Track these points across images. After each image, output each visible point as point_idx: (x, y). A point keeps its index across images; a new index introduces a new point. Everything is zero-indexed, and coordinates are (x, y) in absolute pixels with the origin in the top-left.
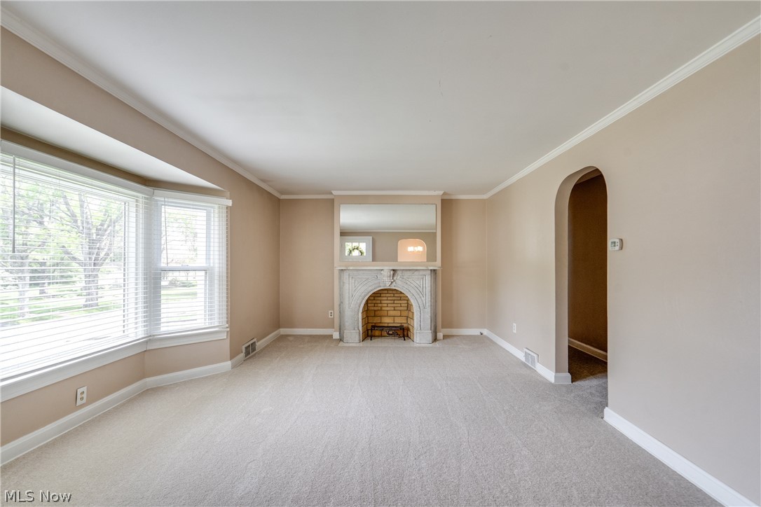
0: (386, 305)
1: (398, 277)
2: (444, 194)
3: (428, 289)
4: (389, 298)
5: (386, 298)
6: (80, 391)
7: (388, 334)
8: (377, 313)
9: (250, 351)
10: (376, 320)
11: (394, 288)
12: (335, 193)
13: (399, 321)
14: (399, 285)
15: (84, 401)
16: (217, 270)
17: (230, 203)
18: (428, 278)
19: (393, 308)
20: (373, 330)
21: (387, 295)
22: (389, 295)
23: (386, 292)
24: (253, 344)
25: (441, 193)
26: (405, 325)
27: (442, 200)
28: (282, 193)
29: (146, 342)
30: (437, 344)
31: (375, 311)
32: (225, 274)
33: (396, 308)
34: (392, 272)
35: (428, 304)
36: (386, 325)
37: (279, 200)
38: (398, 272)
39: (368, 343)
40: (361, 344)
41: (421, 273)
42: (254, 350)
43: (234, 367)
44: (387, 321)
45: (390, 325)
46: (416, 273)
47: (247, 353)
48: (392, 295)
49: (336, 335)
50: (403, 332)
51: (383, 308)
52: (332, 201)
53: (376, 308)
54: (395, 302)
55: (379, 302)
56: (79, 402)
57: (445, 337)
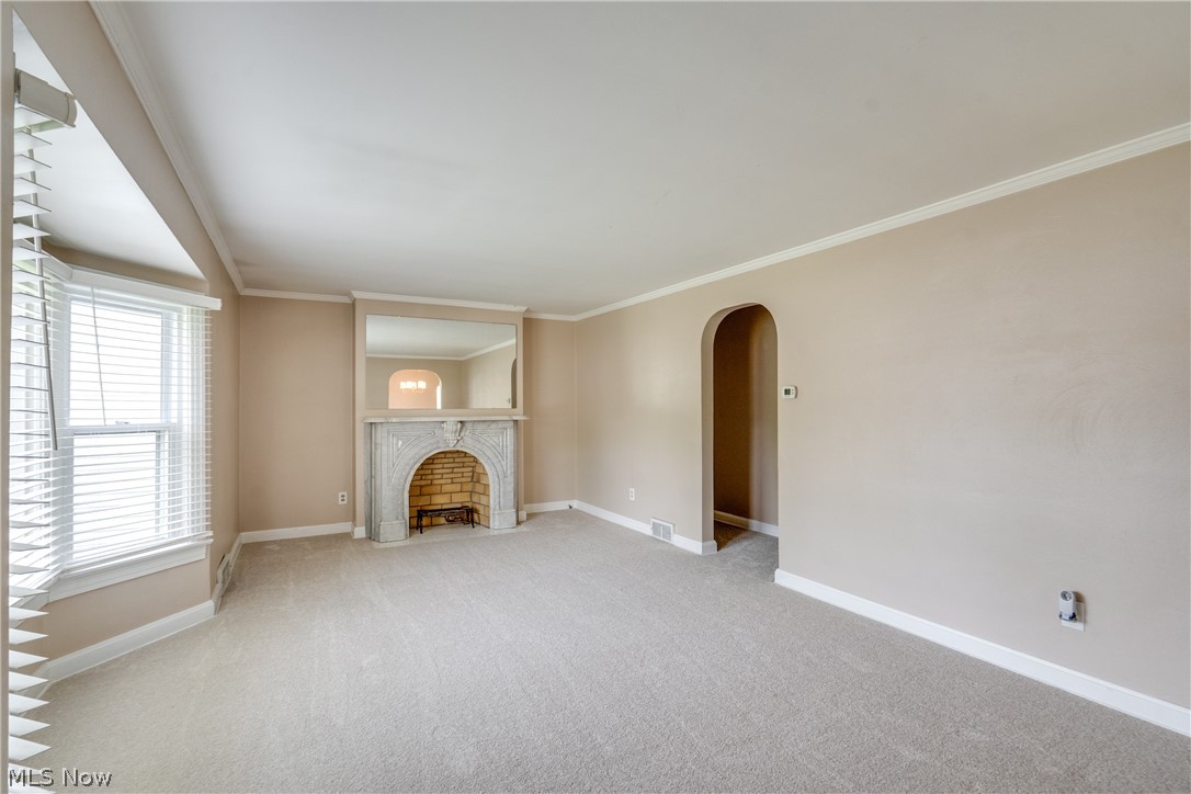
0: (439, 476)
1: (467, 433)
3: (510, 448)
4: (446, 466)
5: (441, 466)
7: (447, 520)
8: (425, 490)
10: (423, 501)
11: (460, 449)
13: (459, 500)
14: (469, 444)
16: (186, 429)
18: (510, 433)
19: (450, 481)
21: (444, 461)
22: (446, 460)
23: (443, 456)
25: (524, 309)
26: (469, 505)
27: (524, 319)
30: (523, 528)
31: (421, 486)
33: (455, 480)
34: (459, 425)
35: (510, 471)
36: (439, 507)
38: (467, 425)
39: (417, 538)
40: (408, 542)
41: (501, 425)
44: (440, 501)
45: (445, 507)
46: (493, 426)
48: (451, 460)
50: (466, 516)
51: (436, 482)
53: (423, 483)
54: (455, 470)
55: (429, 472)
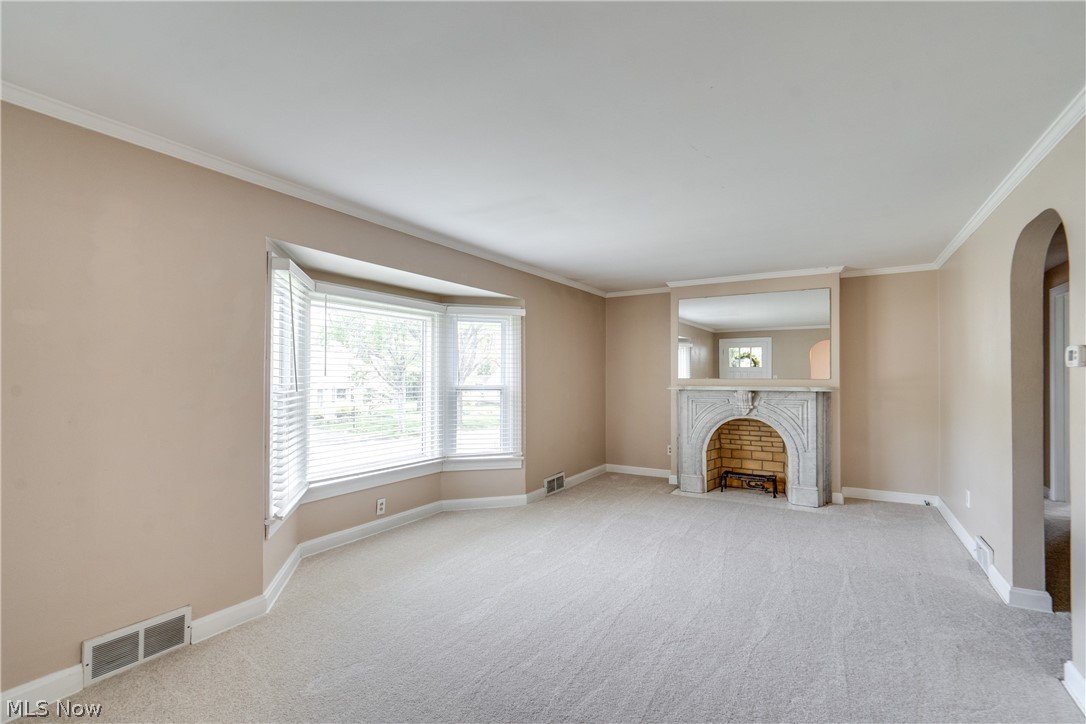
0: (748, 443)
1: (760, 403)
2: (846, 269)
3: (812, 422)
4: (752, 433)
5: (747, 433)
6: (380, 502)
7: (749, 484)
8: (735, 454)
9: (555, 486)
10: (735, 464)
11: (755, 418)
12: (671, 285)
13: (769, 469)
14: (762, 414)
15: (383, 512)
16: (511, 389)
17: (523, 313)
18: (812, 405)
19: (760, 449)
20: (725, 477)
21: (749, 428)
22: (752, 428)
23: (747, 423)
24: (560, 480)
25: (840, 269)
26: (780, 475)
27: (841, 280)
28: (607, 290)
29: (442, 463)
30: (828, 510)
31: (732, 450)
32: (520, 395)
33: (765, 449)
34: (750, 395)
35: (812, 445)
36: (750, 472)
37: (604, 299)
38: (761, 395)
39: (717, 494)
40: (706, 496)
41: (800, 396)
42: (561, 485)
43: (530, 502)
44: (751, 466)
45: (756, 473)
46: (791, 397)
47: (551, 488)
48: (757, 429)
49: (673, 480)
50: (775, 486)
51: (745, 448)
52: (667, 296)
53: (733, 447)
54: (763, 439)
55: (737, 437)
56: (379, 512)
57: (848, 500)
